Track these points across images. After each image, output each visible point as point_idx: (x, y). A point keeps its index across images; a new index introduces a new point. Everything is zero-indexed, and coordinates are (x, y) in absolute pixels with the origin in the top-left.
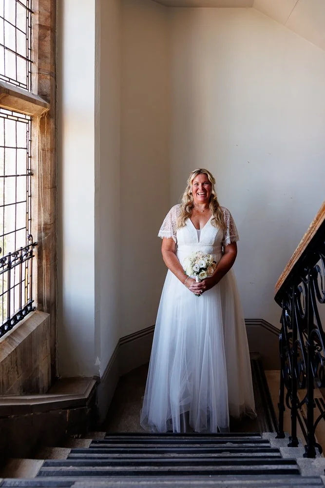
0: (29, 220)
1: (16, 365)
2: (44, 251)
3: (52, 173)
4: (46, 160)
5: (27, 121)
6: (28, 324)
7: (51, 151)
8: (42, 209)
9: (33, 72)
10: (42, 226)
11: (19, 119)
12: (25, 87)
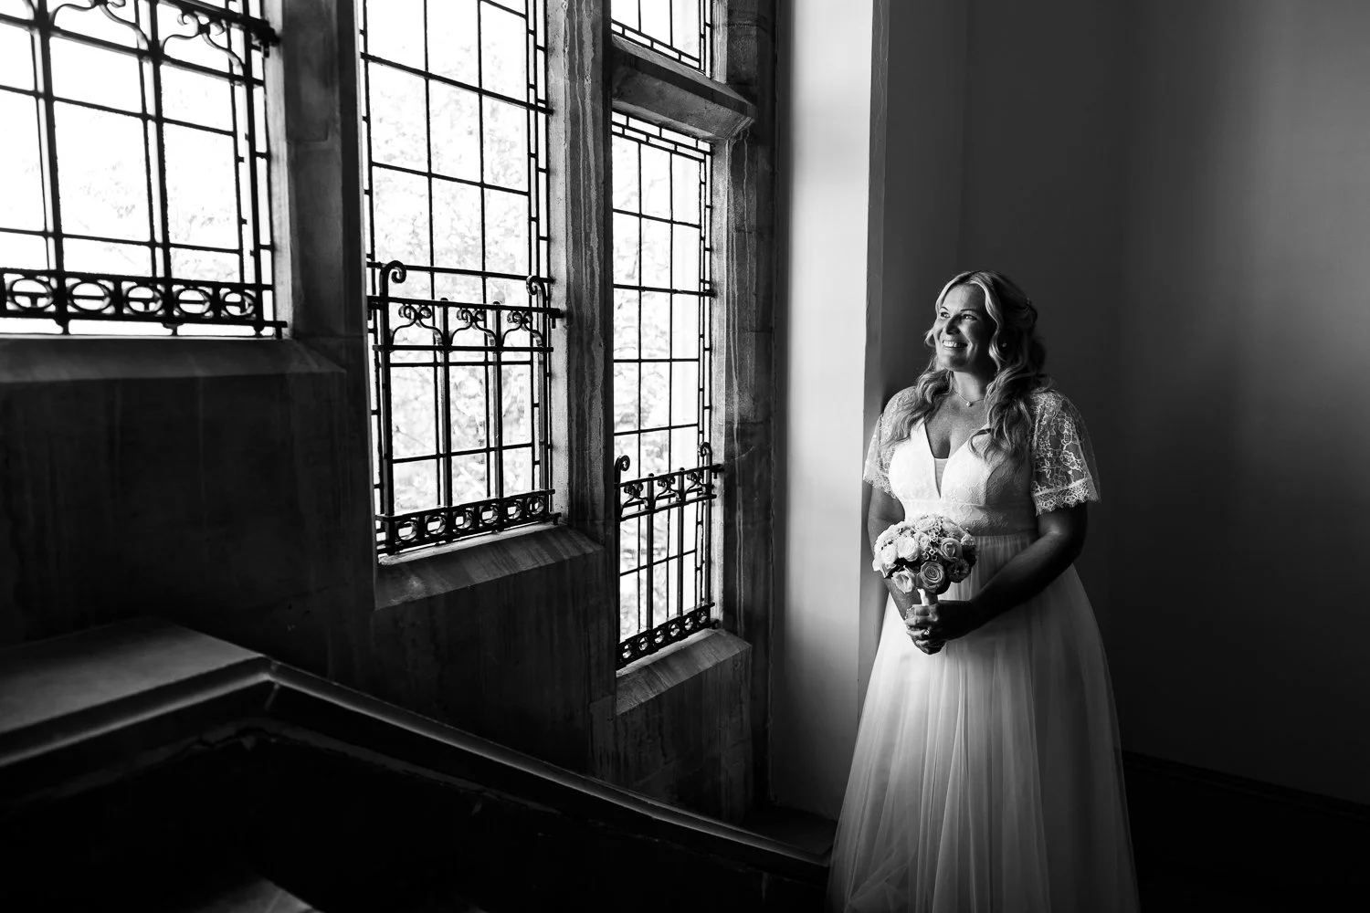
0: (704, 408)
1: (661, 734)
2: (739, 490)
3: (761, 294)
4: (745, 257)
5: (701, 156)
6: (697, 653)
7: (760, 235)
8: (735, 382)
9: (716, 22)
10: (736, 426)
11: (680, 149)
12: (696, 64)
